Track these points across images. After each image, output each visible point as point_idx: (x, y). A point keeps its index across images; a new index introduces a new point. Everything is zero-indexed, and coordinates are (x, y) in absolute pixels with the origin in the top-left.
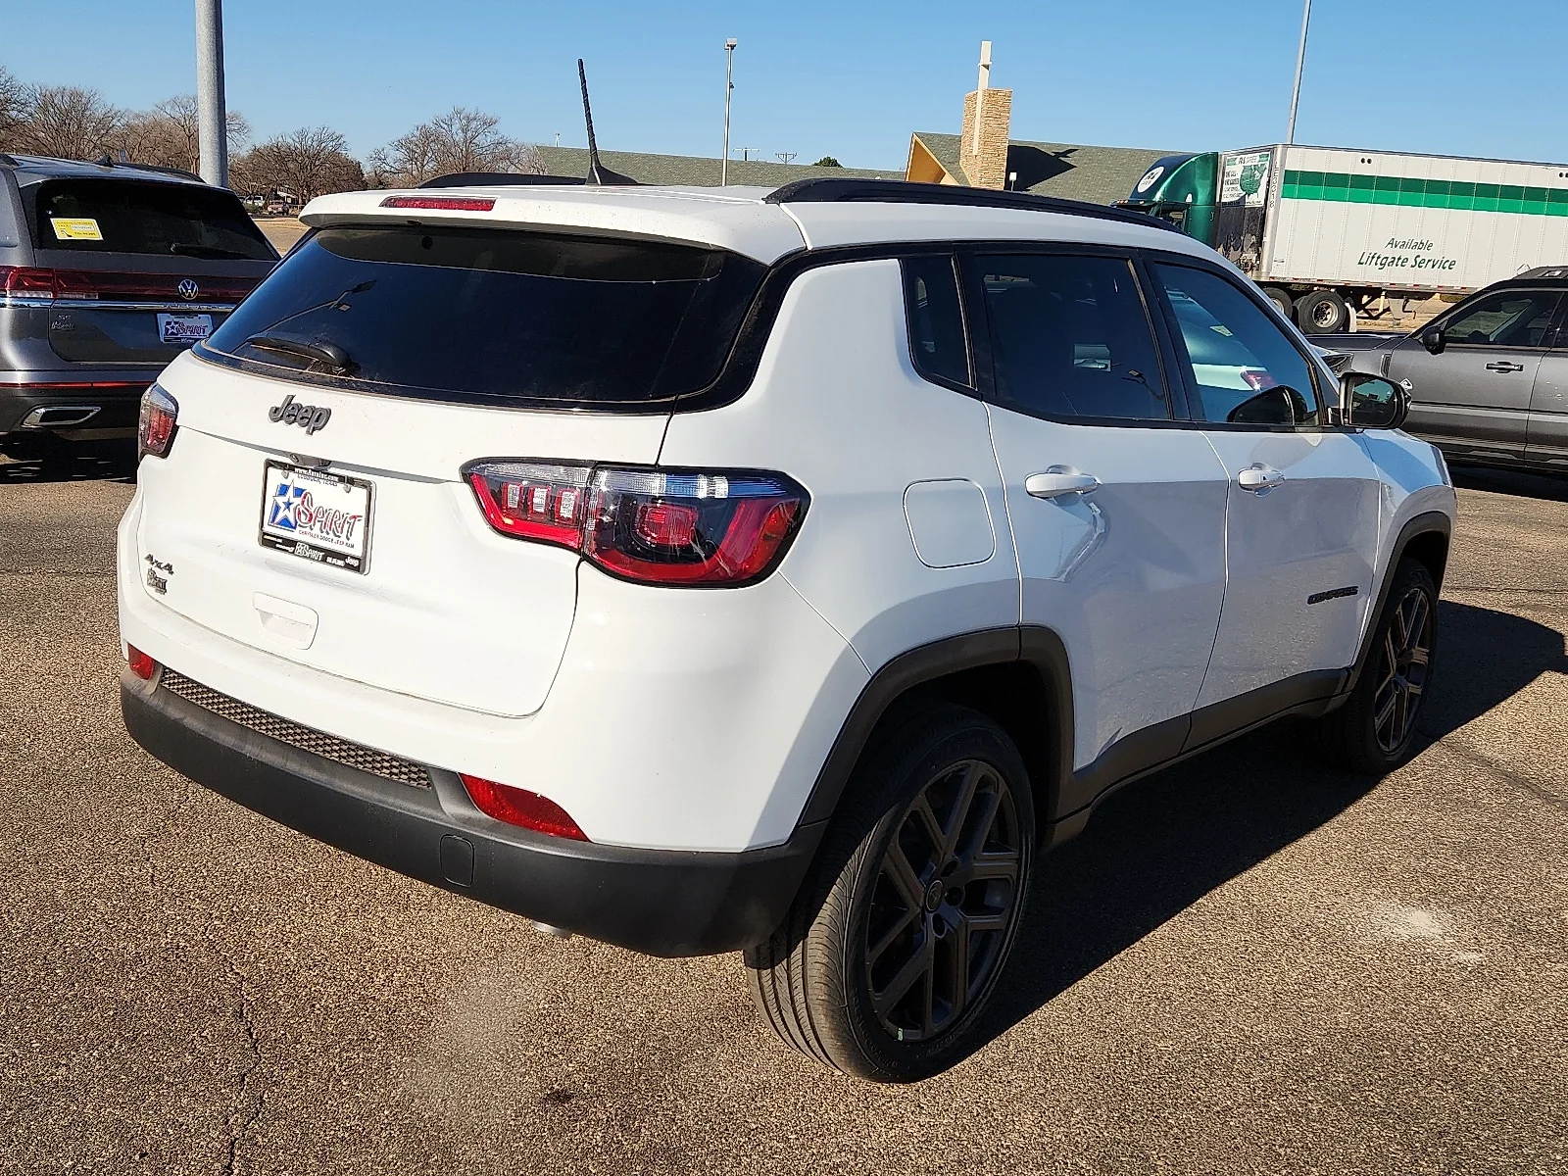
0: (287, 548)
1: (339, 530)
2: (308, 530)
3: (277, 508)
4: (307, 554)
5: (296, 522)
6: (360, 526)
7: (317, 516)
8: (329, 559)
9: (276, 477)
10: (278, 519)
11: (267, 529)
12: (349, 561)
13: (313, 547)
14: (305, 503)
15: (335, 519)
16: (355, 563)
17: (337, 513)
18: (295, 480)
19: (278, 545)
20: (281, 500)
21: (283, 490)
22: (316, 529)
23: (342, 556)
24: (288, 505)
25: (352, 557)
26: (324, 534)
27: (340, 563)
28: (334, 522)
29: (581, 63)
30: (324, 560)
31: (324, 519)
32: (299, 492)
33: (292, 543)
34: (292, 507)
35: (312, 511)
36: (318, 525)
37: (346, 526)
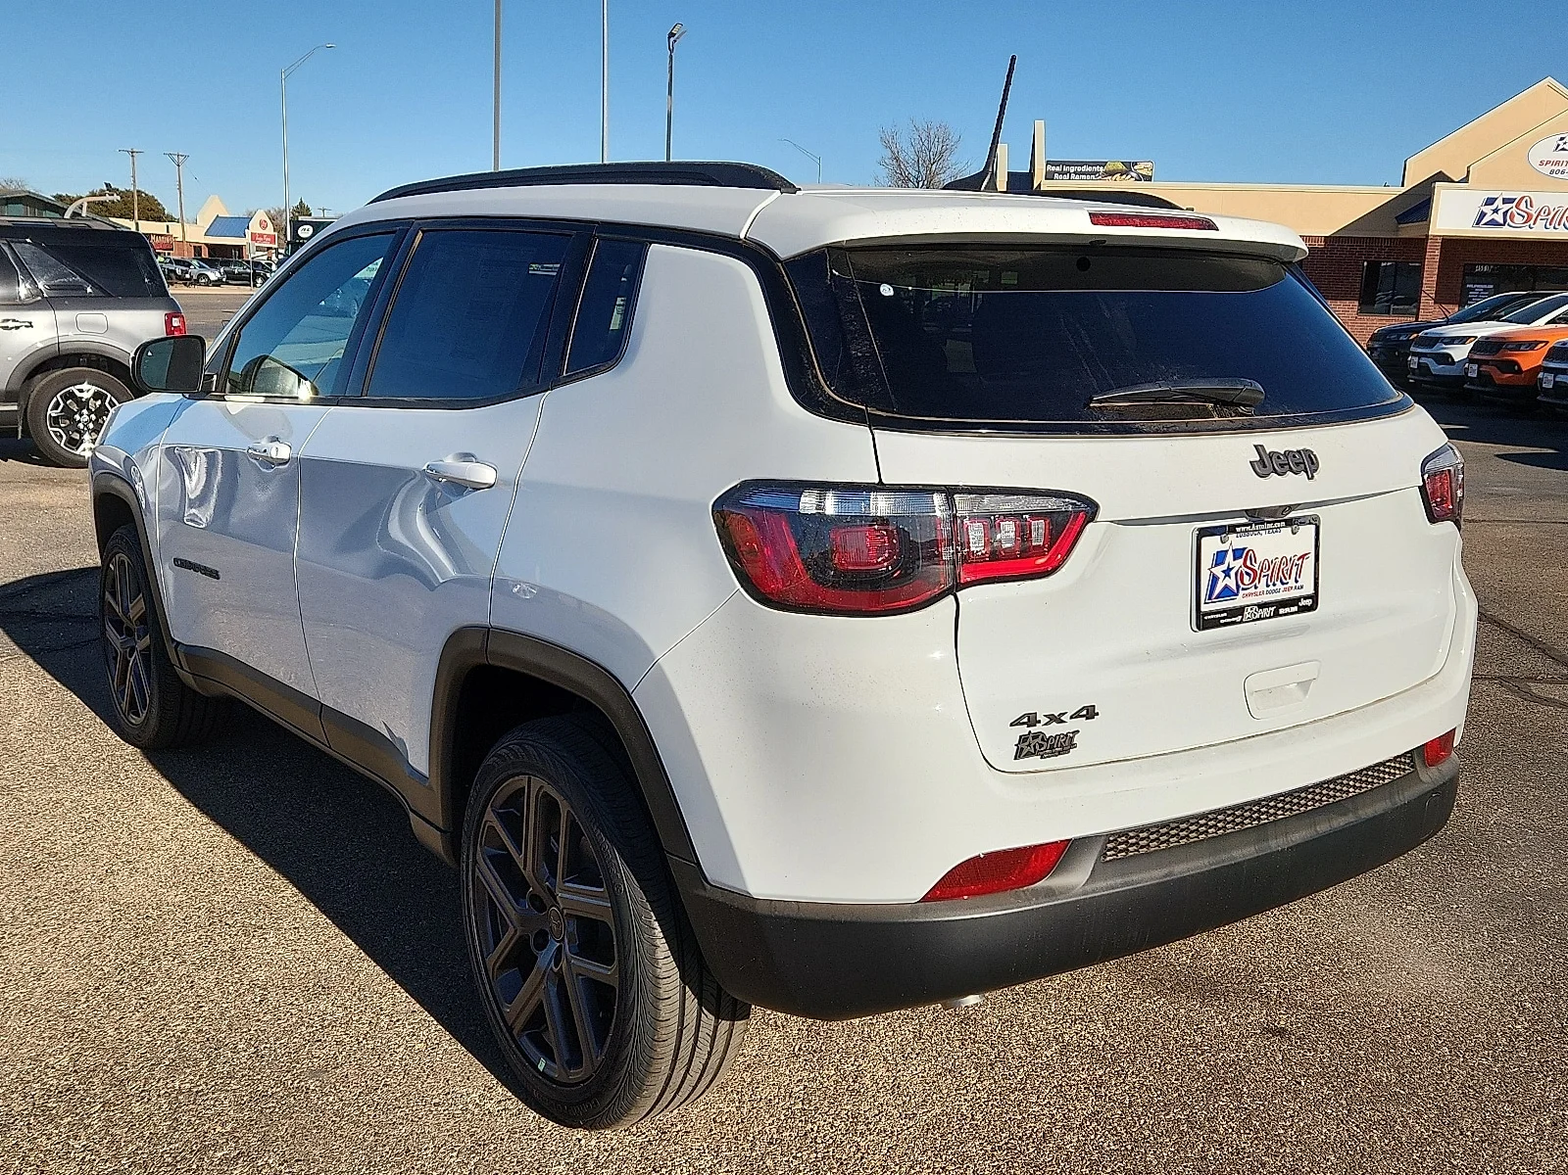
0: (1233, 619)
1: (1287, 577)
2: (1253, 590)
3: (1215, 579)
4: (1258, 616)
5: (1238, 586)
6: (1310, 563)
7: (1262, 571)
8: (1281, 611)
9: (1212, 545)
10: (1217, 591)
11: (1204, 608)
12: (1303, 603)
13: (1261, 606)
14: (1248, 563)
15: (1282, 567)
16: (1309, 602)
17: (1284, 560)
18: (1236, 541)
19: (1222, 621)
20: (1218, 571)
21: (1220, 558)
22: (1262, 586)
23: (1293, 602)
24: (1227, 573)
25: (1305, 598)
26: (1272, 588)
27: (1295, 609)
28: (1280, 571)
29: (1013, 59)
30: (1276, 614)
31: (1270, 572)
32: (1238, 554)
33: (1240, 611)
34: (1232, 573)
35: (1256, 568)
36: (1263, 580)
37: (1295, 568)
